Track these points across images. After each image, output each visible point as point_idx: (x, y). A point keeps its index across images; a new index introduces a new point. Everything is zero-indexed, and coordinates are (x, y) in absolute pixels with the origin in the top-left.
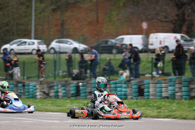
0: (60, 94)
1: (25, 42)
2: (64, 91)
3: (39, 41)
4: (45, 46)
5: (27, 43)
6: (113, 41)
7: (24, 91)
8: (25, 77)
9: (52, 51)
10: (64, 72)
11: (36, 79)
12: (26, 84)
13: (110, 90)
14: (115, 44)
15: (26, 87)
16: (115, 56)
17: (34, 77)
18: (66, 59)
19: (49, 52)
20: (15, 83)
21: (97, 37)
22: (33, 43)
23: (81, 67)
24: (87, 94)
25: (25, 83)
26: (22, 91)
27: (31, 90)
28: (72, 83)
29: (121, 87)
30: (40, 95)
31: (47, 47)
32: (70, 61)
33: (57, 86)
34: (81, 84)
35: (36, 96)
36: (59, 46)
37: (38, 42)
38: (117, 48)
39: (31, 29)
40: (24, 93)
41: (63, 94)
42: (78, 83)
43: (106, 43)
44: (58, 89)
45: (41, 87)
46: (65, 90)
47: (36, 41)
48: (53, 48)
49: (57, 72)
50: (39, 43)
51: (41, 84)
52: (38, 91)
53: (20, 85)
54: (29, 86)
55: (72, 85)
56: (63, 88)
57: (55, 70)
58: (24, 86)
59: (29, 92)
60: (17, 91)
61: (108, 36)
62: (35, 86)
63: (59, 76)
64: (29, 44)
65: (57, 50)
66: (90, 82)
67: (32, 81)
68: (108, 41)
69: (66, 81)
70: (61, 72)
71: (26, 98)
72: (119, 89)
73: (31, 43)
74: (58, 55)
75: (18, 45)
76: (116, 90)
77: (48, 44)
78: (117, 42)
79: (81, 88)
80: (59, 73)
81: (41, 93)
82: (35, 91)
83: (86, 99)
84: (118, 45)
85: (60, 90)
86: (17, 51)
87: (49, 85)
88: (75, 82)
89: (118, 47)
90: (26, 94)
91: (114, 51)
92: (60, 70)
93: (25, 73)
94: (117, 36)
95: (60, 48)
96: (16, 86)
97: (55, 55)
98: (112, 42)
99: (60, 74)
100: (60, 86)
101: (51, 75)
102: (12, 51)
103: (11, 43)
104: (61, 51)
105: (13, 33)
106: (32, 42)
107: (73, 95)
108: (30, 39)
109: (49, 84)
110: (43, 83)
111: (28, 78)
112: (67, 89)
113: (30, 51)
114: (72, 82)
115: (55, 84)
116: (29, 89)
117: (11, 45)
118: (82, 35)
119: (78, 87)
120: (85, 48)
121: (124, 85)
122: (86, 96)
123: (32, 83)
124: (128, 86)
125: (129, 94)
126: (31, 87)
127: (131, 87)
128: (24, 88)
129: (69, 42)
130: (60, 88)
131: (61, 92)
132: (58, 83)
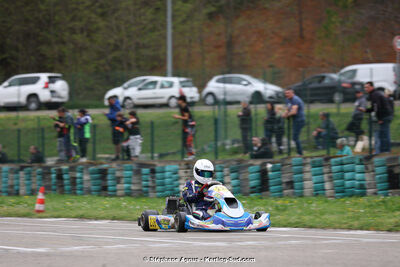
1: (154, 83)
2: (235, 182)
3: (183, 79)
4: (195, 89)
5: (158, 85)
6: (335, 76)
7: (154, 182)
8: (156, 155)
9: (210, 100)
10: (234, 142)
11: (178, 157)
12: (157, 168)
13: (331, 177)
14: (340, 82)
15: (158, 175)
16: (339, 108)
17: (174, 153)
18: (239, 116)
19: (202, 101)
20: (135, 167)
21: (301, 69)
22: (171, 85)
23: (269, 132)
24: (284, 186)
25: (154, 165)
26: (150, 183)
27: (167, 180)
28: (252, 165)
29: (353, 171)
31: (200, 92)
32: (246, 119)
33: (221, 171)
34: (269, 166)
36: (224, 88)
37: (181, 82)
38: (344, 91)
39: (165, 54)
40: (154, 187)
41: (234, 187)
42: (264, 164)
43: (320, 82)
44: (223, 176)
45: (189, 174)
46: (237, 179)
47: (176, 80)
48: (211, 94)
49: (219, 144)
50: (183, 85)
51: (189, 168)
52: (181, 181)
53: (145, 170)
54: (164, 172)
55: (251, 169)
56: (233, 175)
57: (216, 139)
58: (153, 171)
59: (163, 185)
60: (140, 183)
61: (323, 66)
62: (176, 173)
63: (224, 150)
64: (162, 87)
65: (221, 97)
66: (288, 162)
67: (169, 162)
68: (323, 78)
69: (240, 161)
70: (228, 142)
71: (159, 197)
72: (347, 175)
73: (166, 85)
74: (222, 107)
75: (140, 89)
76: (342, 178)
77: (201, 86)
78: (343, 78)
79: (270, 173)
80: (224, 145)
82: (176, 183)
83: (281, 196)
84: (345, 85)
85: (227, 180)
86: (137, 102)
88: (258, 162)
89: (345, 88)
90: (159, 188)
91: (337, 97)
92: (226, 138)
93: (156, 145)
94: (343, 67)
95: (225, 94)
96: (138, 172)
97: (216, 107)
98: (332, 79)
99: (228, 147)
100: (226, 171)
101: (208, 149)
102: (128, 101)
103: (126, 85)
104: (229, 98)
105: (129, 65)
106: (168, 82)
107: (254, 190)
108: (165, 75)
111: (161, 156)
112: (242, 176)
113: (164, 101)
114: (251, 162)
115: (217, 168)
116: (164, 178)
117: (125, 88)
118: (271, 66)
119: (263, 173)
120: (277, 93)
121: (358, 167)
122: (281, 191)
123: (170, 167)
124: (367, 168)
125: (369, 184)
126: (167, 174)
127: (373, 171)
128: (153, 177)
129: (245, 80)
130: (227, 175)
131: (229, 183)
132: (223, 165)
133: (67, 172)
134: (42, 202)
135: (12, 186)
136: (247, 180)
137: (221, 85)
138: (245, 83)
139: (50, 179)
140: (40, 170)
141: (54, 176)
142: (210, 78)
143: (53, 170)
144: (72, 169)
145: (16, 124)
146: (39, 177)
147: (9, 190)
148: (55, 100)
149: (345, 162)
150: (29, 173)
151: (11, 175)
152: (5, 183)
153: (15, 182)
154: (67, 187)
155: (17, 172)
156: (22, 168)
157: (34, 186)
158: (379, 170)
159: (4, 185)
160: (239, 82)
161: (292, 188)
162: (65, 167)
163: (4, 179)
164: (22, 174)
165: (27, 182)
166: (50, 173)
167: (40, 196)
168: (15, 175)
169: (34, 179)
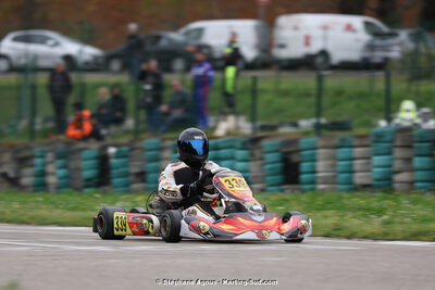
0: (52, 180)
2: (62, 172)
24: (132, 178)
28: (85, 149)
29: (233, 159)
33: (42, 157)
34: (112, 150)
41: (61, 178)
42: (104, 148)
44: (45, 164)
46: (65, 167)
55: (86, 154)
56: (60, 162)
66: (139, 144)
68: (159, 38)
69: (69, 143)
79: (113, 161)
85: (50, 168)
87: (20, 155)
88: (96, 145)
100: (50, 156)
107: (89, 183)
109: (18, 152)
112: (73, 164)
115: (37, 151)
119: (103, 160)
120: (96, 58)
121: (241, 154)
122: (127, 185)
124: (252, 155)
125: (256, 177)
127: (261, 159)
129: (51, 39)
130: (52, 162)
131: (53, 174)
132: (46, 149)
136: (79, 169)
137: (21, 46)
138: (52, 43)
149: (222, 145)
158: (271, 157)
160: (43, 41)
161: (143, 181)
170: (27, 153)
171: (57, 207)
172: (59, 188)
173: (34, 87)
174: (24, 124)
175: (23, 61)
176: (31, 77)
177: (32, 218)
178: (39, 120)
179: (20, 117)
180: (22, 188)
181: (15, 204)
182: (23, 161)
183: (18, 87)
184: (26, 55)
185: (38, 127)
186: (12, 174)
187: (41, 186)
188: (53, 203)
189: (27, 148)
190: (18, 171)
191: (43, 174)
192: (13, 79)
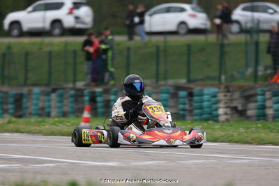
0: (270, 112)
2: (277, 106)
7: (191, 105)
12: (195, 91)
15: (196, 98)
20: (172, 90)
25: (192, 89)
26: (187, 107)
27: (206, 104)
30: (226, 114)
33: (263, 95)
35: (218, 116)
40: (191, 111)
41: (276, 110)
44: (265, 100)
45: (228, 97)
51: (228, 91)
52: (221, 105)
53: (183, 93)
54: (202, 95)
56: (276, 99)
58: (191, 95)
59: (201, 108)
60: (177, 107)
62: (214, 96)
81: (228, 111)
82: (215, 106)
85: (268, 103)
87: (246, 94)
96: (175, 95)
100: (268, 95)
109: (245, 91)
110: (231, 89)
115: (259, 91)
116: (202, 102)
123: (209, 91)
126: (206, 97)
128: (190, 101)
129: (271, 8)
130: (270, 99)
131: (271, 107)
132: (265, 89)
133: (101, 94)
134: (87, 120)
135: (43, 109)
137: (249, 14)
138: (271, 11)
139: (83, 102)
140: (72, 92)
141: (87, 98)
142: (236, 6)
143: (86, 92)
144: (106, 92)
145: (40, 49)
146: (71, 99)
147: (40, 112)
148: (79, 26)
150: (61, 96)
151: (42, 98)
152: (36, 105)
153: (46, 104)
154: (100, 110)
155: (48, 94)
156: (54, 90)
157: (66, 109)
159: (34, 107)
160: (265, 10)
162: (99, 90)
163: (34, 102)
164: (53, 96)
165: (59, 104)
166: (83, 96)
167: (86, 115)
168: (46, 98)
169: (66, 102)
170: (251, 92)
171: (271, 131)
172: (275, 118)
173: (257, 44)
174: (250, 71)
175: (249, 25)
176: (255, 37)
177: (252, 140)
178: (261, 68)
179: (247, 66)
180: (248, 118)
181: (241, 129)
182: (248, 98)
183: (246, 44)
184: (253, 21)
185: (260, 73)
186: (240, 108)
187: (262, 116)
188: (269, 128)
189: (252, 88)
190: (245, 105)
191: (263, 107)
192: (242, 38)
